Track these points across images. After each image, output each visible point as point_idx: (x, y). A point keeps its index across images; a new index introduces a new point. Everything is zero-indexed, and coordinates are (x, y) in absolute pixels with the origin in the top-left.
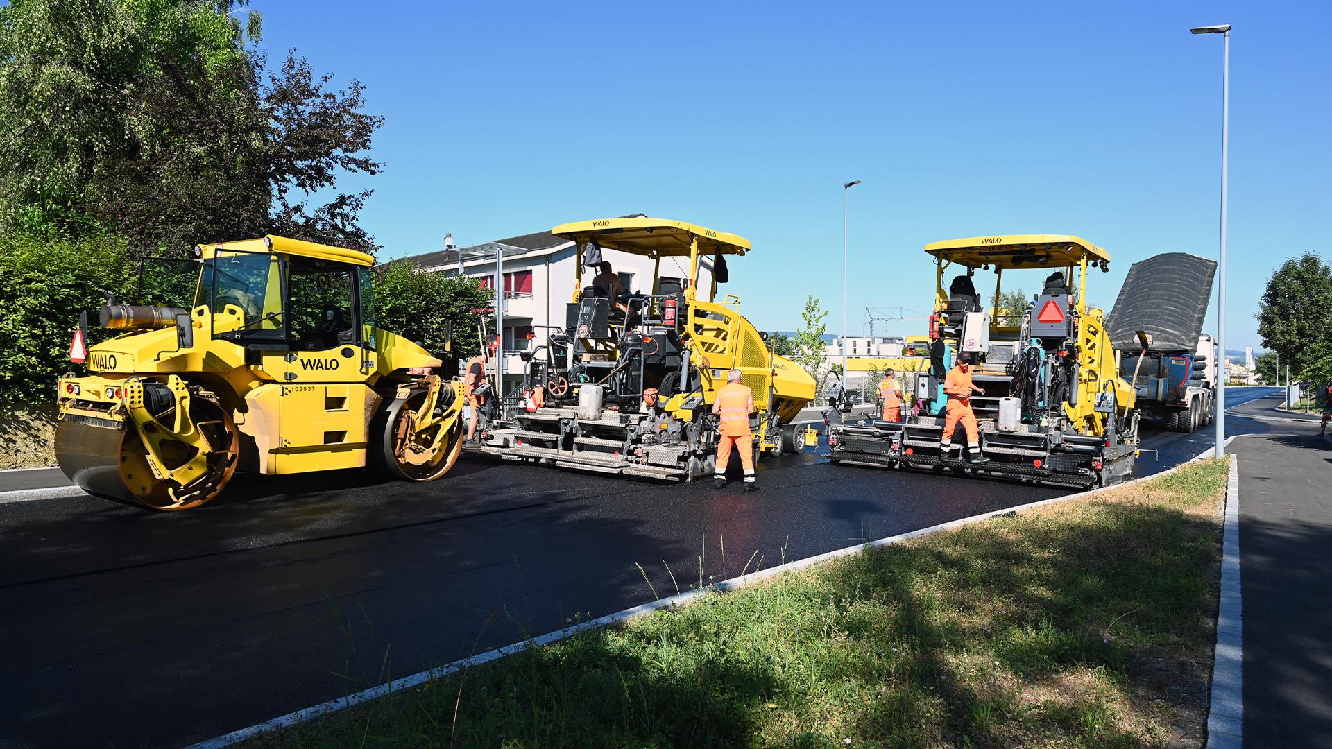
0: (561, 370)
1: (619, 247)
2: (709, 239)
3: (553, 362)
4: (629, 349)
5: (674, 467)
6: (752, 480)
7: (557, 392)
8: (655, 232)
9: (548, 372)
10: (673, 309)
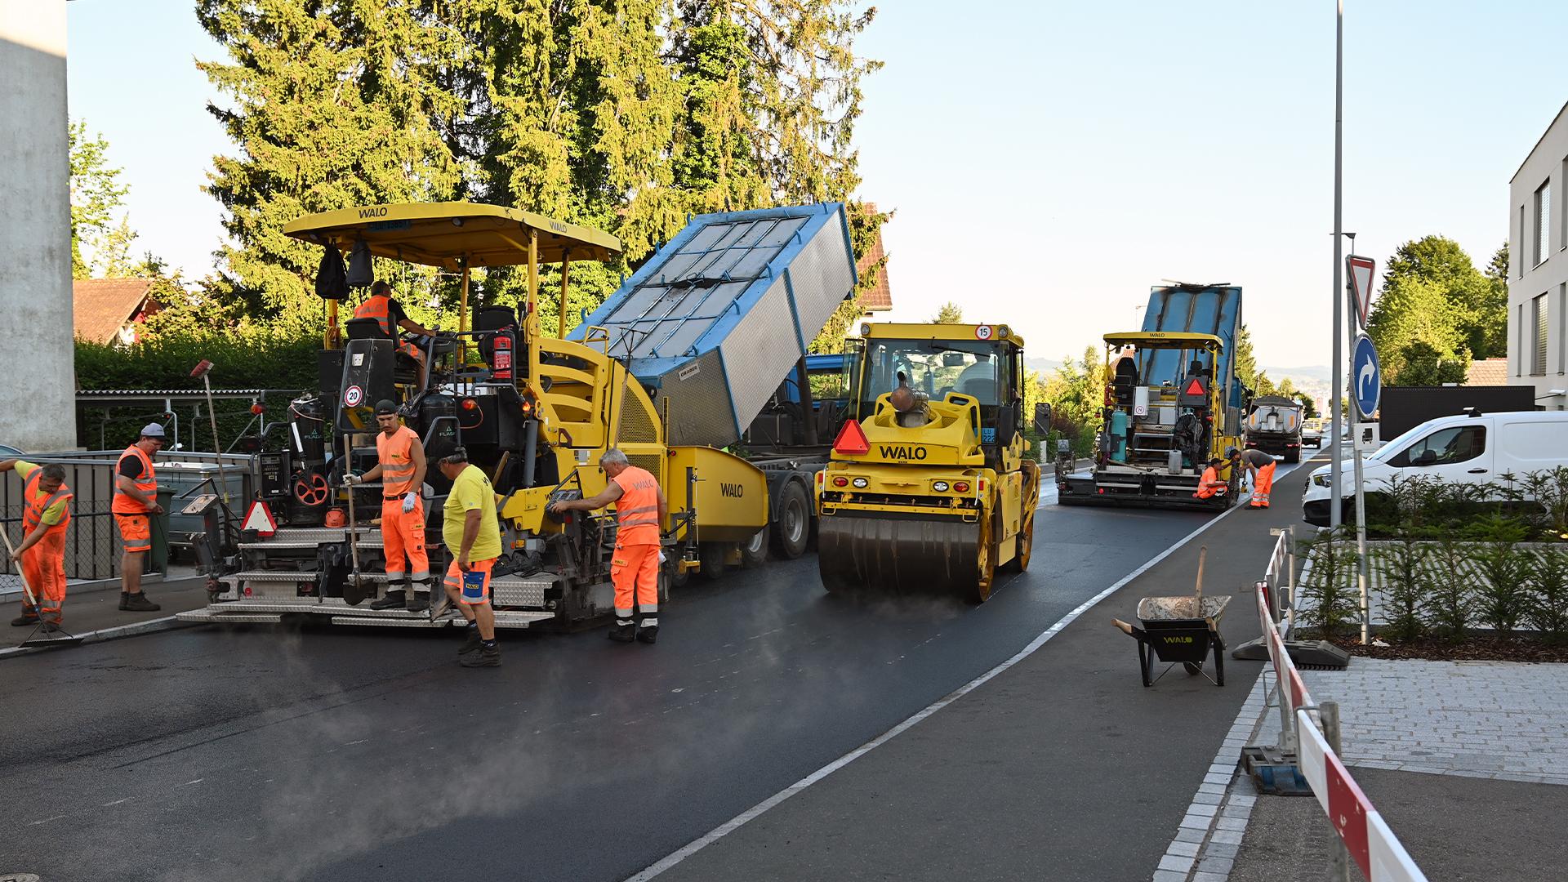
0: (315, 463)
1: (399, 252)
2: (555, 236)
3: (300, 449)
4: (434, 421)
5: (538, 609)
6: (653, 622)
7: (309, 499)
8: (468, 226)
9: (291, 468)
10: (509, 353)
